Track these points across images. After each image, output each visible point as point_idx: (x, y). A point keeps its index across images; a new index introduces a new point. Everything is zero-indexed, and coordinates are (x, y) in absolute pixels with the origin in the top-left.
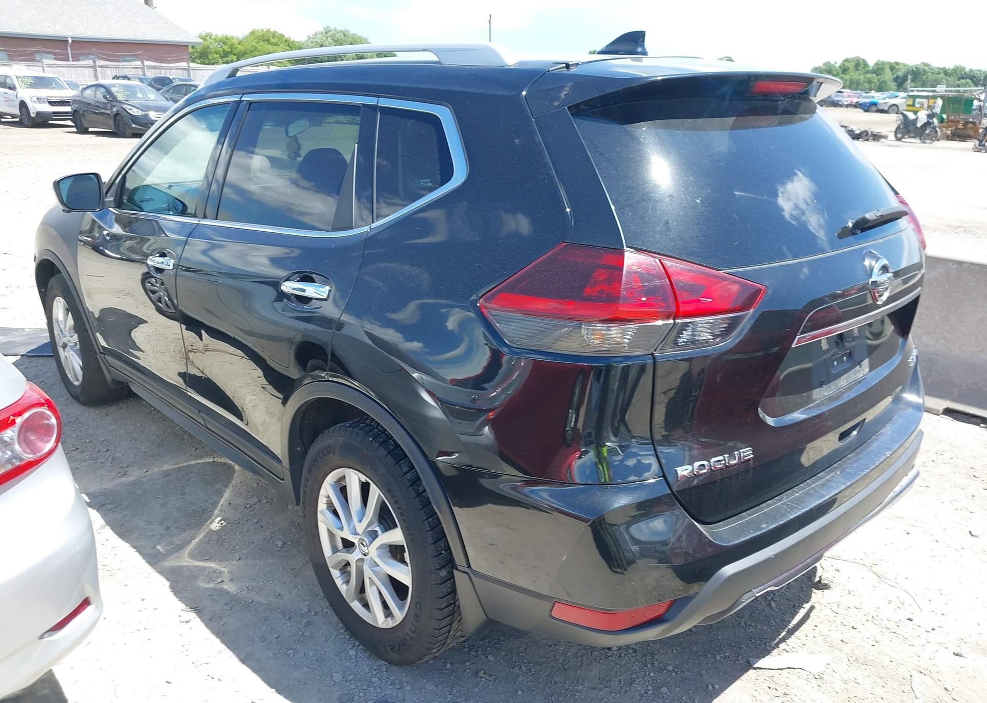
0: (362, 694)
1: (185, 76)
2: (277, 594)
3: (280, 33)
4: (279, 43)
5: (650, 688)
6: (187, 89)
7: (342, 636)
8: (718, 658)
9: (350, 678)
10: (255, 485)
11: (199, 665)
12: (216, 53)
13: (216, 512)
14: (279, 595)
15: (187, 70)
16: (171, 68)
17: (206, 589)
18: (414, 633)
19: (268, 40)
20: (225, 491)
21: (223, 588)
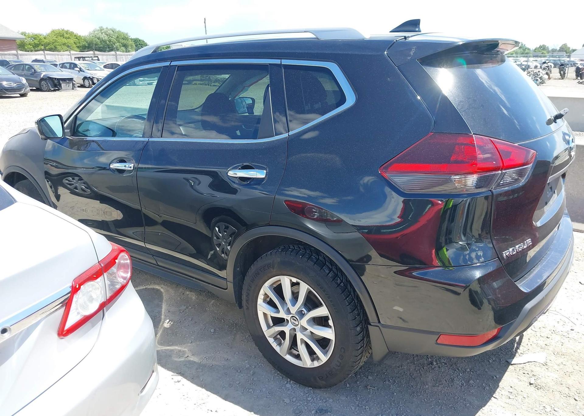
0: (306, 408)
1: (16, 59)
2: (226, 359)
3: (71, 31)
4: (71, 37)
5: (463, 382)
6: (23, 67)
7: (277, 378)
8: (491, 361)
9: (294, 399)
10: (179, 299)
11: (199, 405)
12: (29, 44)
13: (163, 317)
14: (227, 359)
15: (17, 55)
16: (6, 55)
17: (180, 361)
18: (339, 367)
19: (63, 36)
20: (162, 304)
21: (190, 360)
